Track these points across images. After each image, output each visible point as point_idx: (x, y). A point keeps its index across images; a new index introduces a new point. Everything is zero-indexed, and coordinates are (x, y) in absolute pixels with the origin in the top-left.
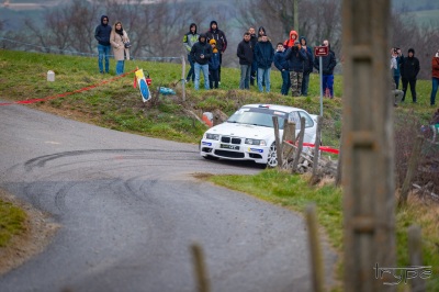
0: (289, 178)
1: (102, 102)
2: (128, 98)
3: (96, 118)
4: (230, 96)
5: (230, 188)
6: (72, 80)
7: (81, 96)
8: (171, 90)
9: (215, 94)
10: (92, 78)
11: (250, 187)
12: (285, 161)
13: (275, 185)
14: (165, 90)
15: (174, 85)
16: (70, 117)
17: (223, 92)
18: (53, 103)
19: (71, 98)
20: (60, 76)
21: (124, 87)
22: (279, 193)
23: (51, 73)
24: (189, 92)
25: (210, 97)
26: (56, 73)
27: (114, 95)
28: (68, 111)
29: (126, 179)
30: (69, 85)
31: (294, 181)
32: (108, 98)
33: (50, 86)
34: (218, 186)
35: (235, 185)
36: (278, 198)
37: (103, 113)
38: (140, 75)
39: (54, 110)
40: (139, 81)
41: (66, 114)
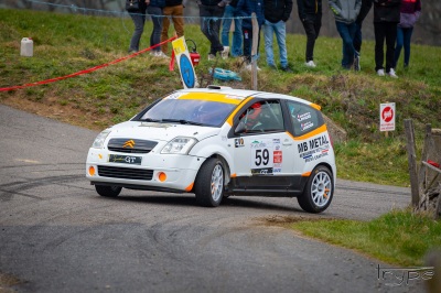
0: (430, 225)
1: (114, 92)
2: (158, 86)
3: (103, 120)
4: (335, 84)
5: (329, 240)
6: (64, 53)
7: (78, 82)
8: (232, 74)
9: (308, 81)
10: (97, 51)
11: (363, 239)
12: (424, 197)
13: (405, 236)
14: (223, 73)
15: (239, 66)
16: (59, 118)
17: (322, 77)
18: (29, 94)
19: (60, 85)
20: (42, 47)
21: (153, 67)
22: (413, 251)
23: (26, 41)
24: (264, 77)
25: (300, 87)
26: (37, 42)
27: (136, 80)
28: (55, 108)
29: (150, 224)
30: (58, 63)
31: (438, 232)
32: (125, 86)
33: (25, 64)
34: (308, 238)
35: (338, 236)
36: (410, 259)
37: (115, 112)
38: (180, 46)
39: (32, 105)
40: (178, 57)
41: (52, 112)
